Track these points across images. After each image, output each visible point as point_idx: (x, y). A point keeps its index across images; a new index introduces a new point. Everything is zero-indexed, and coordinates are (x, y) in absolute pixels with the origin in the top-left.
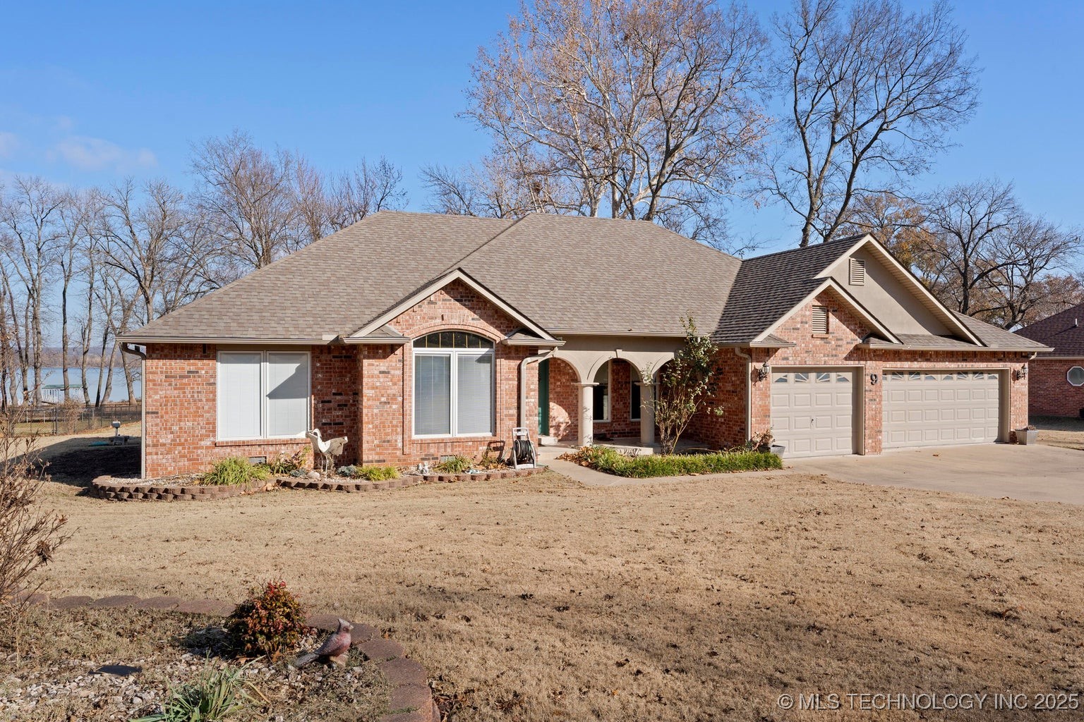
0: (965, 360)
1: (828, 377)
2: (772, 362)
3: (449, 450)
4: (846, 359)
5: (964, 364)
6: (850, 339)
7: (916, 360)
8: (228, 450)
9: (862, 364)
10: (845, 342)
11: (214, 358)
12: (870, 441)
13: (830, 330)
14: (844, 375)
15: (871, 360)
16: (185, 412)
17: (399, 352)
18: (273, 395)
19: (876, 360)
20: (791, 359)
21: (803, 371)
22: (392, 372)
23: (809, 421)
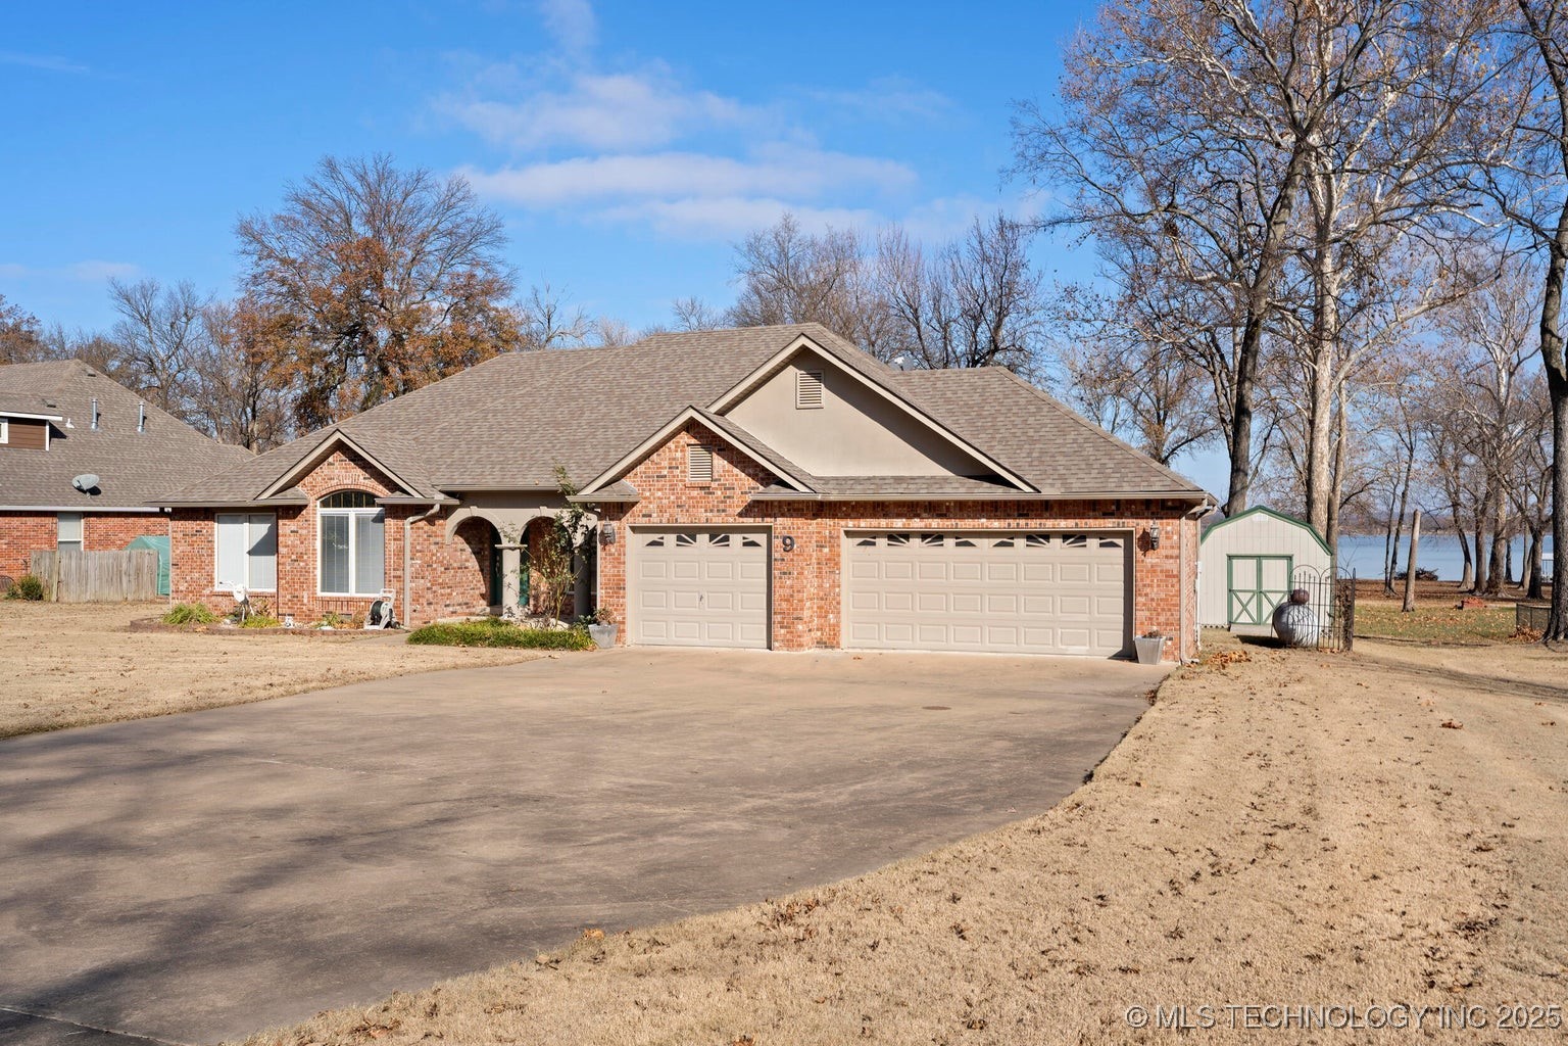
0: (1022, 516)
1: (726, 539)
2: (628, 520)
3: (345, 609)
4: (740, 515)
5: (1022, 522)
6: (747, 488)
7: (918, 516)
8: (220, 598)
9: (768, 521)
10: (738, 491)
11: (213, 520)
12: (783, 631)
13: (716, 476)
14: (752, 537)
15: (783, 515)
16: (194, 565)
17: (304, 512)
18: (250, 553)
19: (791, 516)
20: (654, 515)
21: (687, 534)
22: (300, 531)
23: (698, 600)
